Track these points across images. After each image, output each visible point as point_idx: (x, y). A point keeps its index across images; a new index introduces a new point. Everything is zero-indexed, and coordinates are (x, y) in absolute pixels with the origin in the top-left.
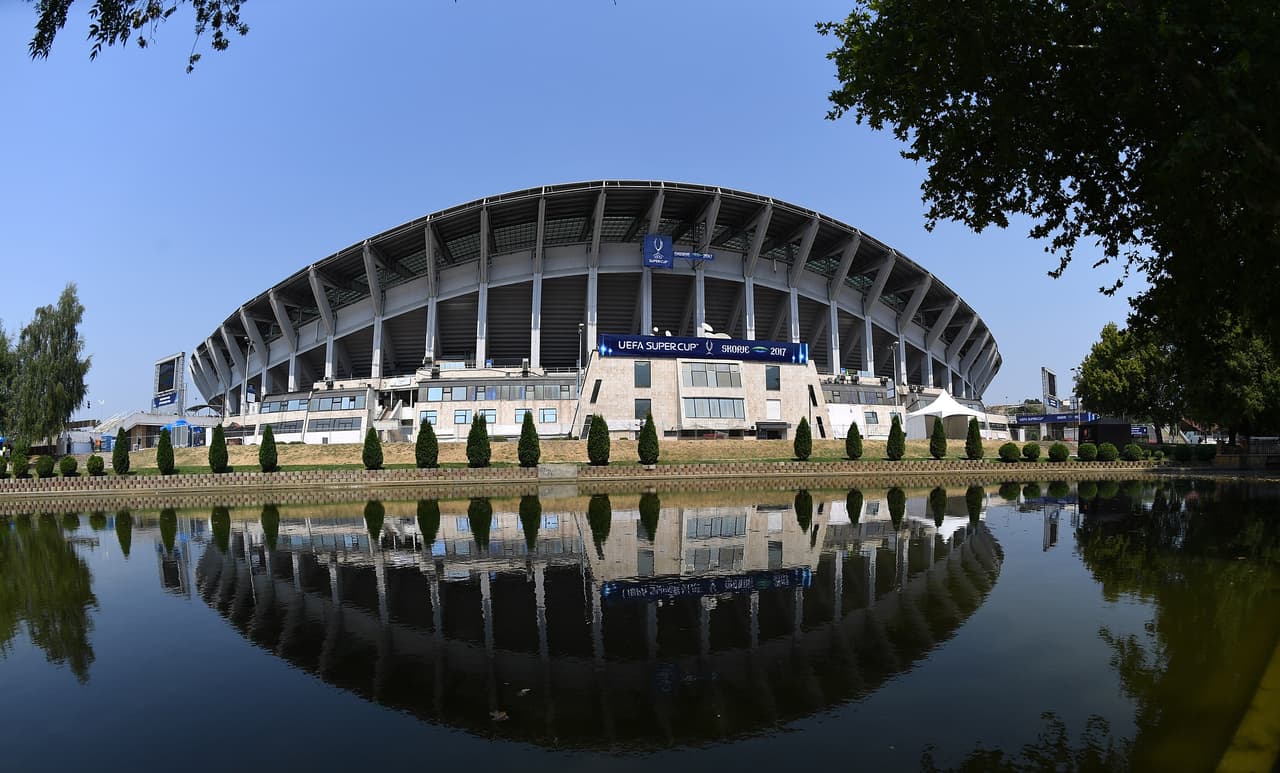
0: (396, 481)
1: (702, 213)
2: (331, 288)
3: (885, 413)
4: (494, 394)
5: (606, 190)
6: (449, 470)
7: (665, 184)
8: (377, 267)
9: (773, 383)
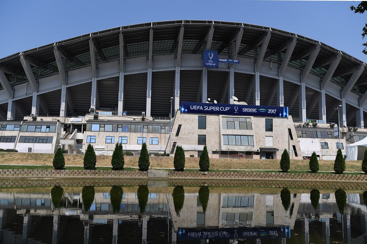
0: (71, 176)
1: (233, 38)
2: (34, 67)
3: (332, 143)
4: (127, 129)
5: (184, 26)
6: (102, 171)
7: (215, 22)
8: (62, 58)
9: (269, 128)
